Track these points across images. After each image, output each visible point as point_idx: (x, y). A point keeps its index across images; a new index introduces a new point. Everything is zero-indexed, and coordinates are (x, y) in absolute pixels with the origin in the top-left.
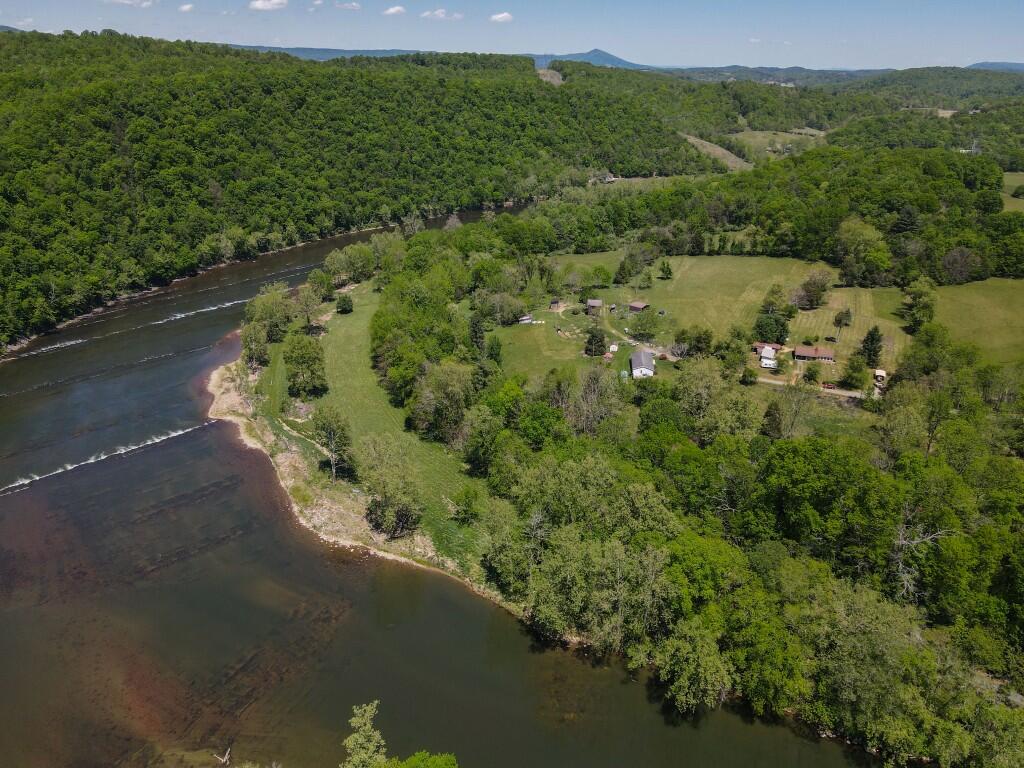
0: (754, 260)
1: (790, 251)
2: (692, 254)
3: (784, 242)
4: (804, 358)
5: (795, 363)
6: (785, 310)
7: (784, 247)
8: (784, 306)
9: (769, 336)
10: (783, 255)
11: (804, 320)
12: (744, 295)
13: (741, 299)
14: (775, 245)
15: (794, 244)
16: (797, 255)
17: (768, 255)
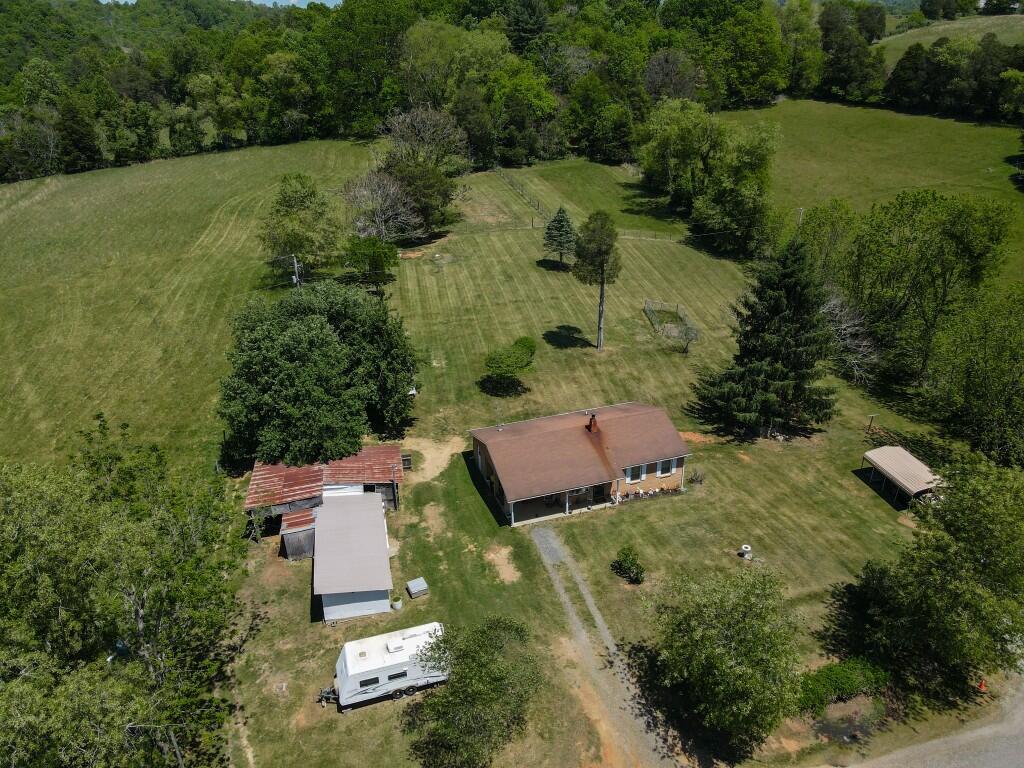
0: (232, 157)
1: (310, 122)
2: (71, 169)
3: (288, 102)
4: (551, 503)
5: (524, 555)
6: (353, 255)
7: (294, 114)
8: (342, 243)
9: (327, 419)
10: (295, 136)
11: (430, 281)
12: (204, 239)
13: (195, 251)
14: (271, 114)
15: (313, 102)
16: (327, 132)
17: (264, 144)
